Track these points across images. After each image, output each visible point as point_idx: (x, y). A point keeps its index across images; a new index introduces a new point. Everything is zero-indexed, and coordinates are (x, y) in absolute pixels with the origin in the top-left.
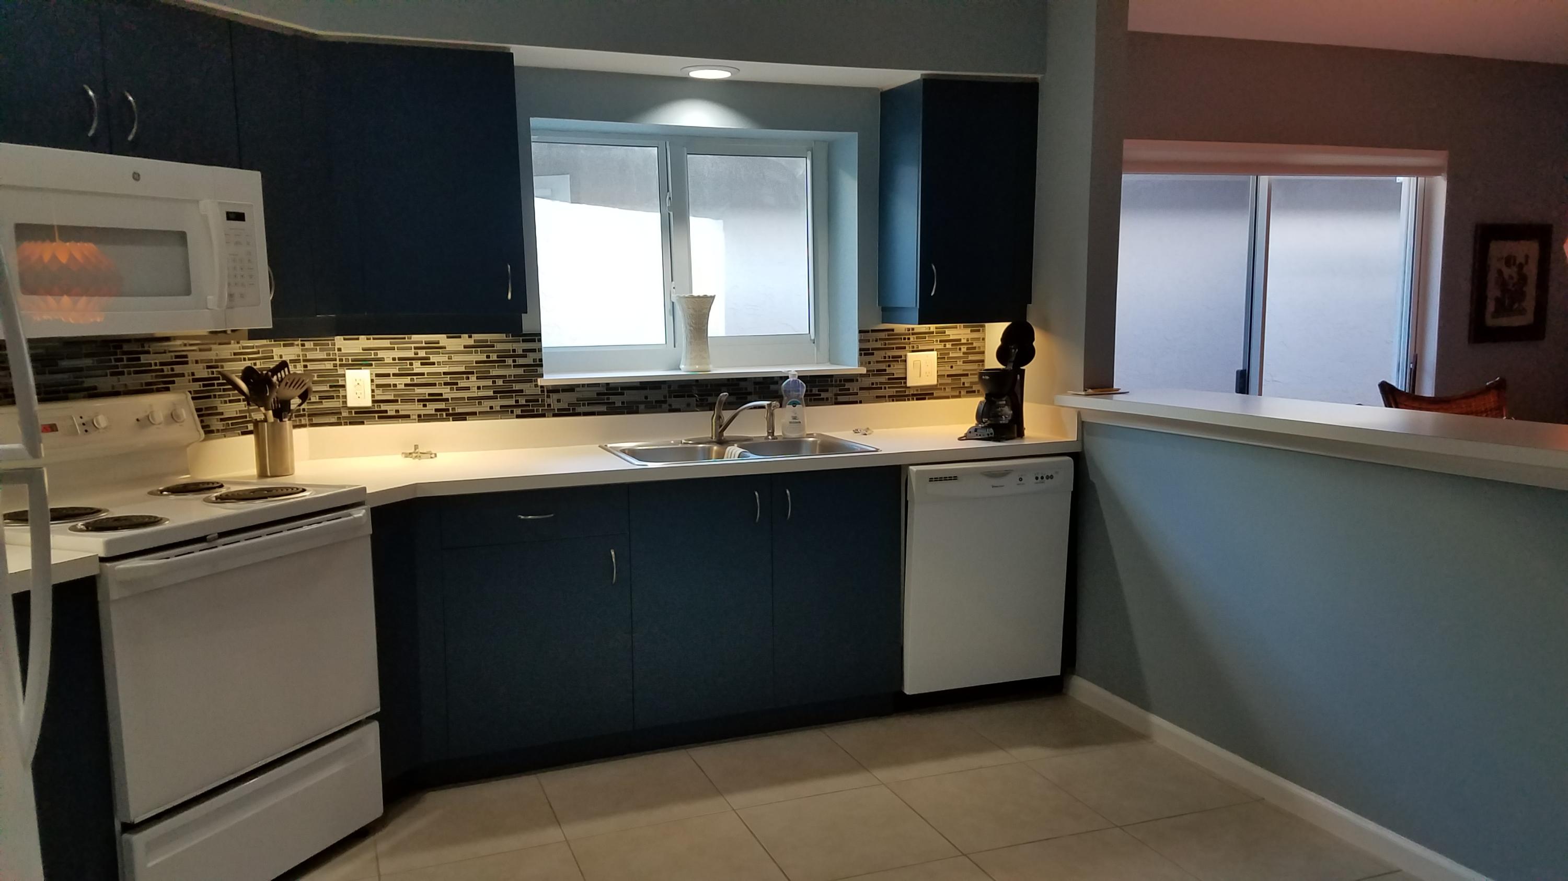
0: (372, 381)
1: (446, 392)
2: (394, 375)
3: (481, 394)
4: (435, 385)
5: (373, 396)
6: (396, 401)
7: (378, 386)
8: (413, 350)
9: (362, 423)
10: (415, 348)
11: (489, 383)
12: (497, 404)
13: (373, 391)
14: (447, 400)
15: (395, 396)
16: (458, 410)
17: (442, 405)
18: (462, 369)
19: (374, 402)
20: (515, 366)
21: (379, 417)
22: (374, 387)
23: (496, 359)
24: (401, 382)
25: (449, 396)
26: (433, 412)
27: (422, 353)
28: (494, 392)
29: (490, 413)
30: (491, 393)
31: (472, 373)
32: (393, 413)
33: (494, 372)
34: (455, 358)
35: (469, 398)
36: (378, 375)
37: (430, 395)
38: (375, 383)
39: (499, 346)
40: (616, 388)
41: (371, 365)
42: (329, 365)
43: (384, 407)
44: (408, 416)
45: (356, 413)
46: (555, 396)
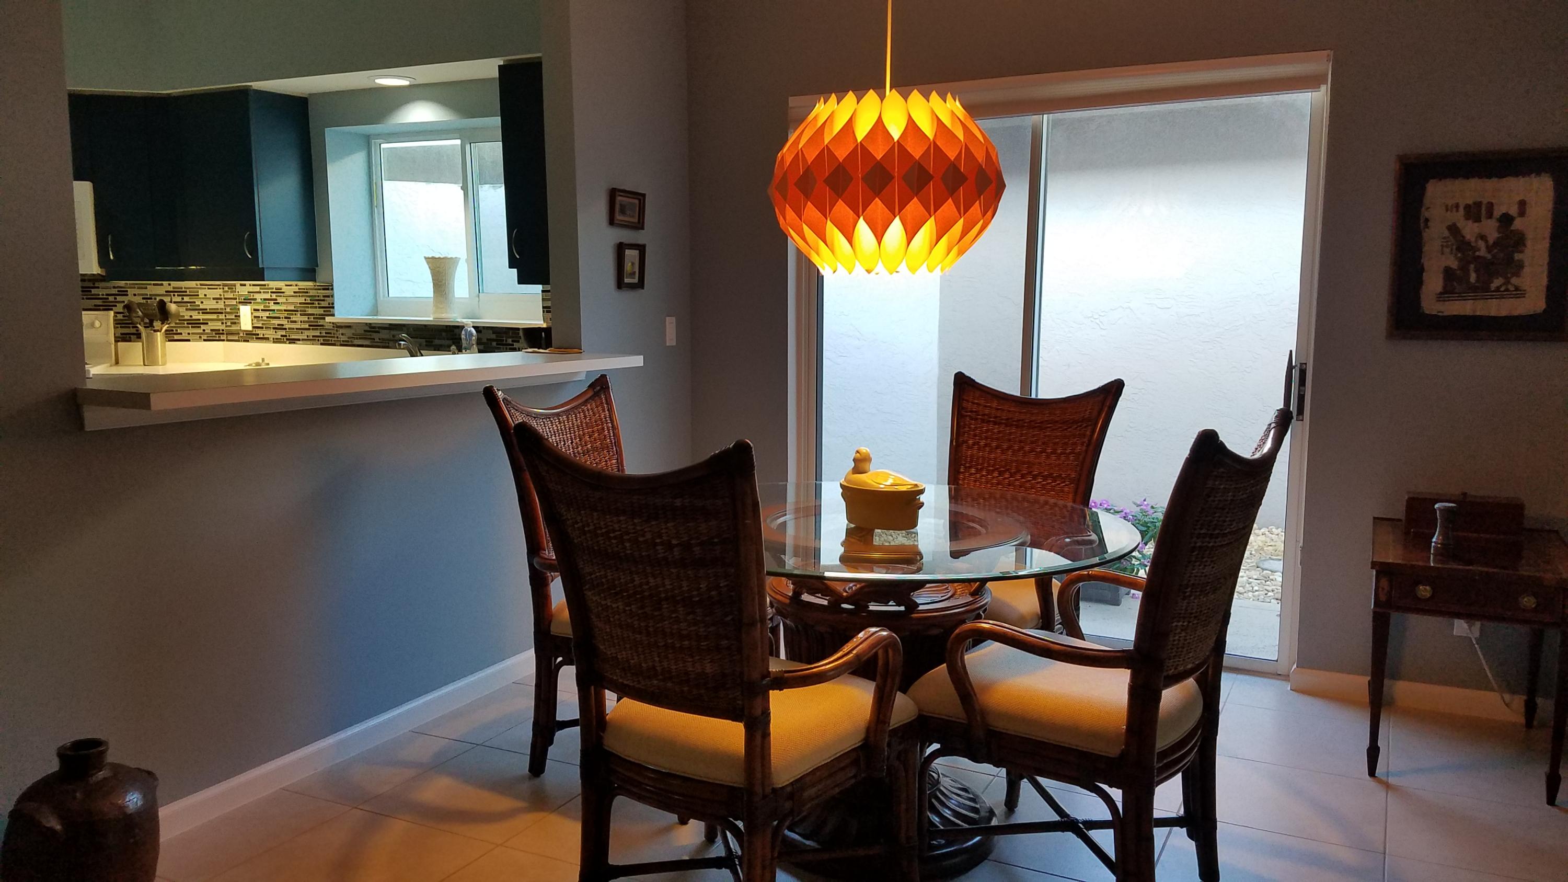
0: (252, 313)
1: (284, 322)
2: (262, 310)
3: (303, 327)
4: (279, 318)
5: (253, 324)
6: (262, 328)
7: (255, 317)
8: (270, 294)
9: (248, 341)
10: (271, 292)
11: (305, 318)
12: (312, 333)
13: (252, 320)
14: (286, 329)
15: (262, 324)
16: (293, 337)
17: (283, 333)
18: (292, 308)
19: (254, 327)
20: (320, 308)
21: (257, 338)
22: (253, 318)
23: (309, 302)
24: (267, 314)
25: (287, 327)
26: (280, 337)
27: (274, 296)
28: (310, 326)
29: (307, 340)
30: (307, 326)
31: (298, 311)
32: (262, 336)
33: (310, 311)
34: (291, 300)
35: (297, 329)
36: (255, 310)
37: (278, 325)
38: (254, 315)
39: (312, 293)
40: (374, 328)
41: (251, 303)
42: (234, 302)
43: (258, 331)
44: (268, 339)
45: (246, 334)
46: (341, 331)
